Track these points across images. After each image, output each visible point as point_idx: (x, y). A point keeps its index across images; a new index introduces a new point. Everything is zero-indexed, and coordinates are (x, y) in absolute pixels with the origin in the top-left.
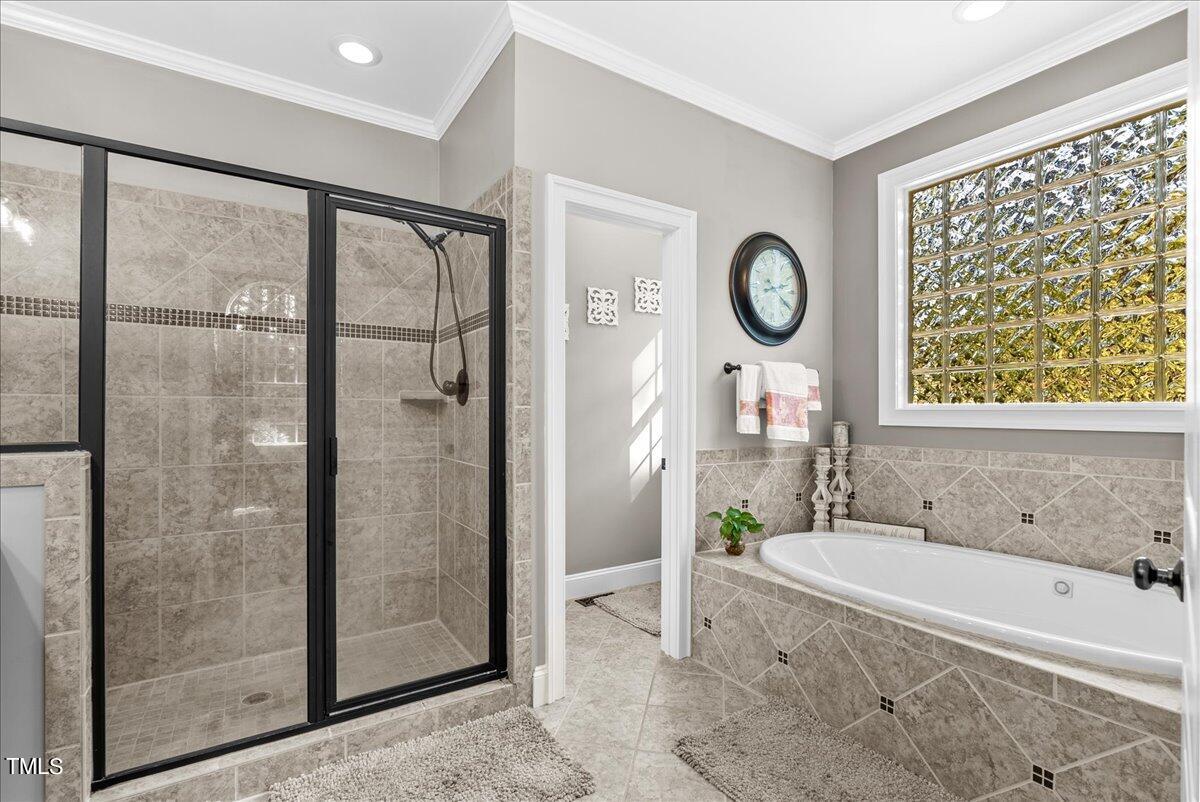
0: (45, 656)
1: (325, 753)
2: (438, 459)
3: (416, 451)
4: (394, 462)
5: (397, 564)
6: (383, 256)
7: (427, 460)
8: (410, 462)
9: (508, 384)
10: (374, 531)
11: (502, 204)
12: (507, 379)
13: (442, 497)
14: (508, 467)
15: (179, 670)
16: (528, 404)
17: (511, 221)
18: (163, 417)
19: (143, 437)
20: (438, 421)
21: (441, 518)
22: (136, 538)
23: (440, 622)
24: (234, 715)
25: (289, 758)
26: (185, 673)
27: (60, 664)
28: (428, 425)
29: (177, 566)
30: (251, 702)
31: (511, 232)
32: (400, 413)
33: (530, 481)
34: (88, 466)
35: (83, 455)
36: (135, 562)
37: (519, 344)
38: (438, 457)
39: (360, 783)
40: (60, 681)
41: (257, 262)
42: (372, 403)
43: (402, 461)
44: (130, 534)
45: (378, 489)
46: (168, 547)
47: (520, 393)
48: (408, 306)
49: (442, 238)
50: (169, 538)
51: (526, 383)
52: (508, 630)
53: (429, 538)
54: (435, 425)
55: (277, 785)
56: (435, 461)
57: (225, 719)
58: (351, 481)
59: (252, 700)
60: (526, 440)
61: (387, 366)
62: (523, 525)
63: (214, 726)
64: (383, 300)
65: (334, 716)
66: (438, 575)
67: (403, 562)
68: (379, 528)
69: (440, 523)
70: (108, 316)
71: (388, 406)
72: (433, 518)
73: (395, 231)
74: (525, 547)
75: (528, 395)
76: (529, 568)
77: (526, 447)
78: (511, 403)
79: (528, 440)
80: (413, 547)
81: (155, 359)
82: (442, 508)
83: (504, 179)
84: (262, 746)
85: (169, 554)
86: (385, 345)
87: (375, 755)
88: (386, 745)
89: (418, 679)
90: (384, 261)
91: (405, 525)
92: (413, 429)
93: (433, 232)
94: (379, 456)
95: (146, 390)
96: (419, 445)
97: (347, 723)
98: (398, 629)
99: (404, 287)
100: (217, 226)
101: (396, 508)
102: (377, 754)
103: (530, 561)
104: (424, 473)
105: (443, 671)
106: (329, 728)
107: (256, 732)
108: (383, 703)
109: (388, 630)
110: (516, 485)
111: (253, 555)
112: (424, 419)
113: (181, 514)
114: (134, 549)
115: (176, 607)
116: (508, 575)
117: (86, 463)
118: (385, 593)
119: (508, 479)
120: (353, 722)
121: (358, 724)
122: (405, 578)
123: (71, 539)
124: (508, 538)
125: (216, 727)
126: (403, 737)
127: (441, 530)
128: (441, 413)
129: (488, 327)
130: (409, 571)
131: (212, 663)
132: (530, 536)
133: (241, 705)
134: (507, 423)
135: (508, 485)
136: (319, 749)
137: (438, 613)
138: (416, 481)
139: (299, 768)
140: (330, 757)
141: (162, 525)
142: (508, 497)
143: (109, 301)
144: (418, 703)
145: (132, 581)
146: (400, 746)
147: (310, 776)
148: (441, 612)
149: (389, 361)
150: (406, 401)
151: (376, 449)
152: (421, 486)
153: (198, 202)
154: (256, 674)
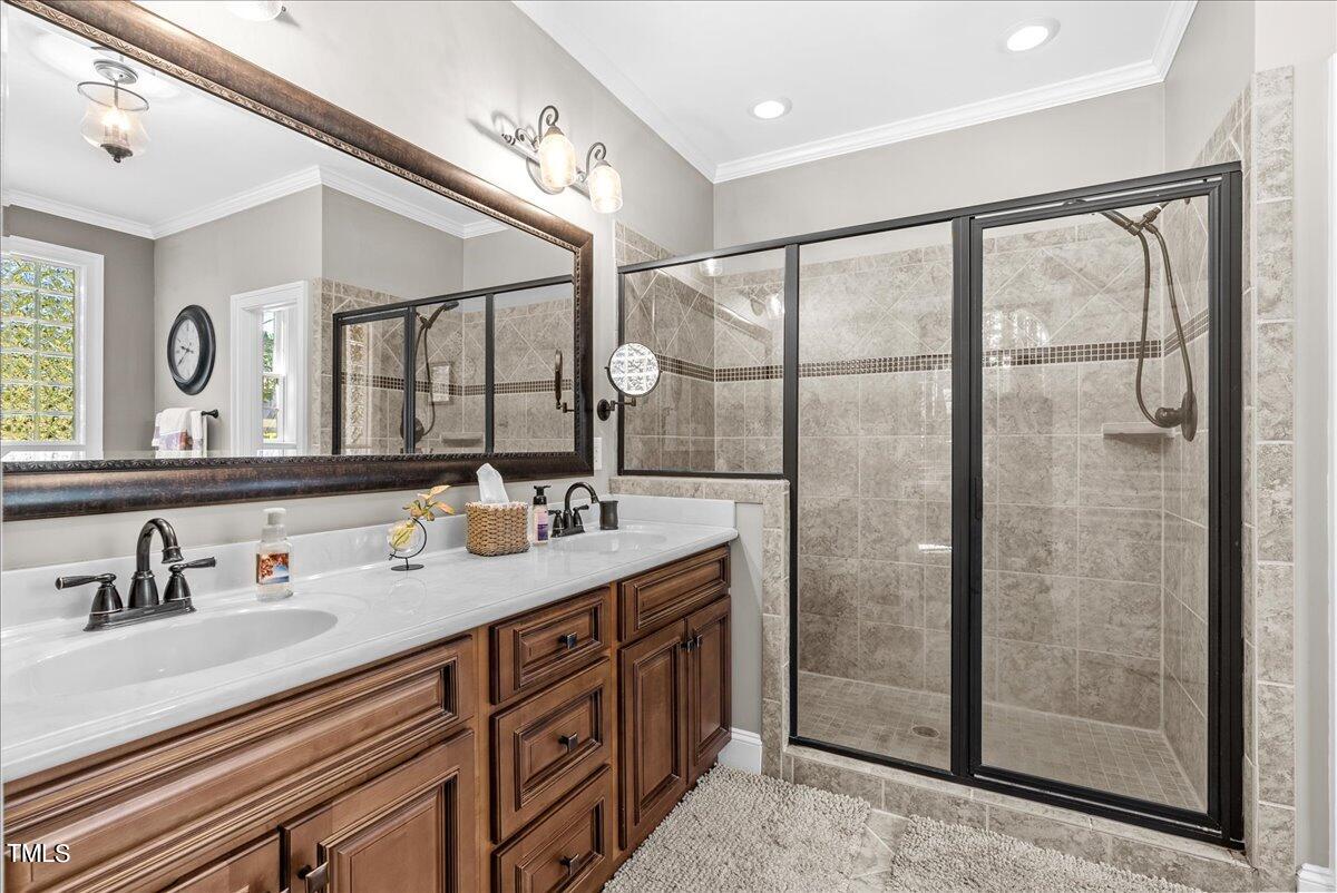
0: (763, 629)
1: (965, 812)
2: (1163, 515)
3: (1127, 501)
4: (1094, 513)
5: (1099, 641)
6: (1078, 260)
7: (1145, 515)
8: (1118, 515)
9: (1246, 408)
10: (1066, 593)
11: (1237, 138)
12: (1245, 400)
13: (1167, 567)
14: (1245, 534)
15: (872, 680)
16: (1287, 437)
17: (1248, 161)
18: (862, 454)
19: (848, 472)
20: (1162, 463)
21: (1166, 596)
22: (843, 556)
23: (1163, 736)
24: (903, 737)
25: (929, 796)
26: (876, 685)
27: (770, 637)
28: (1148, 467)
29: (871, 587)
30: (920, 733)
31: (1248, 179)
32: (1104, 452)
33: (1290, 560)
34: (788, 492)
35: (784, 483)
36: (842, 577)
37: (1265, 345)
38: (1163, 512)
39: (994, 865)
40: (772, 651)
41: (937, 300)
42: (1065, 439)
43: (1105, 512)
44: (839, 552)
45: (1071, 542)
46: (864, 569)
47: (1267, 422)
48: (1116, 314)
49: (1153, 215)
50: (865, 561)
51: (1281, 406)
52: (1245, 781)
53: (1148, 619)
54: (1158, 468)
55: (916, 817)
56: (1159, 517)
57: (895, 737)
58: (1037, 529)
59: (920, 731)
60: (1281, 495)
61: (1085, 393)
62: (1273, 627)
63: (884, 739)
64: (1078, 312)
65: (979, 780)
66: (1162, 673)
67: (1107, 641)
68: (1073, 591)
69: (1166, 602)
70: (801, 373)
71: (1084, 442)
72: (1155, 593)
73: (1094, 225)
74: (1280, 660)
75: (1287, 424)
76: (1287, 698)
77: (1282, 506)
78: (1249, 437)
79: (1287, 495)
80: (1122, 625)
81: (856, 405)
82: (1168, 580)
83: (1240, 101)
84: (908, 773)
85: (864, 575)
86: (1081, 368)
87: (1023, 847)
88: (1036, 843)
89: (1106, 790)
90: (1079, 265)
91: (1109, 594)
92: (1123, 472)
93: (1135, 214)
94: (1073, 503)
95: (850, 432)
96: (1133, 493)
97: (992, 793)
98: (1099, 723)
99: (1108, 291)
100: (901, 276)
101: (1097, 570)
102: (1025, 847)
103: (1294, 686)
104: (1142, 531)
105: (1145, 796)
106: (973, 789)
107: (914, 759)
108: (1036, 793)
109: (1083, 719)
110: (1257, 563)
111: (933, 592)
112: (1140, 459)
113: (875, 541)
114: (841, 565)
115: (871, 624)
116: (1246, 698)
117: (786, 489)
118: (1081, 673)
119: (1245, 551)
120: (1000, 796)
121: (1003, 801)
122: (1109, 662)
123: (777, 545)
124: (1246, 641)
125: (885, 741)
126: (1060, 845)
127: (1166, 611)
128: (1165, 452)
129: (1207, 332)
130: (1116, 653)
131: (897, 685)
132: (1291, 647)
133: (910, 731)
134: (1245, 467)
135: (1246, 561)
136: (958, 805)
137: (1162, 724)
138: (1125, 541)
139: (939, 813)
140: (970, 820)
141: (861, 549)
142: (1246, 580)
143: (800, 363)
144: (1085, 815)
145: (839, 592)
146: (1053, 854)
147: (948, 827)
148: (1166, 724)
149: (1088, 387)
150: (1110, 436)
151: (1070, 493)
152: (1134, 548)
153: (885, 258)
154: (932, 710)
